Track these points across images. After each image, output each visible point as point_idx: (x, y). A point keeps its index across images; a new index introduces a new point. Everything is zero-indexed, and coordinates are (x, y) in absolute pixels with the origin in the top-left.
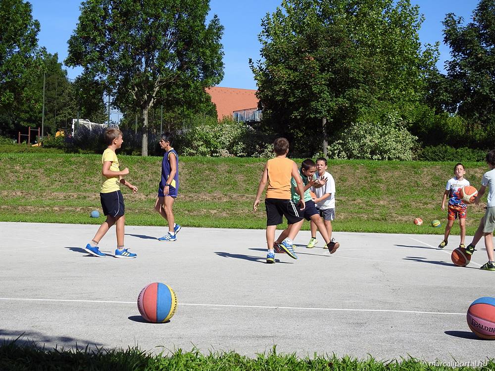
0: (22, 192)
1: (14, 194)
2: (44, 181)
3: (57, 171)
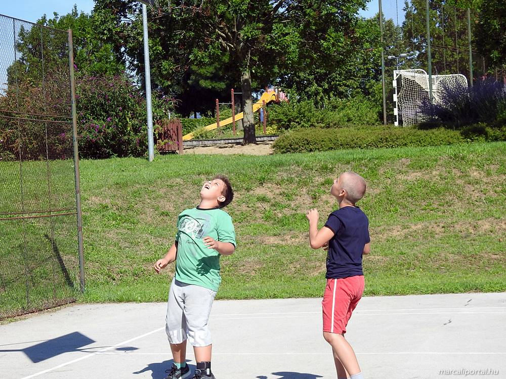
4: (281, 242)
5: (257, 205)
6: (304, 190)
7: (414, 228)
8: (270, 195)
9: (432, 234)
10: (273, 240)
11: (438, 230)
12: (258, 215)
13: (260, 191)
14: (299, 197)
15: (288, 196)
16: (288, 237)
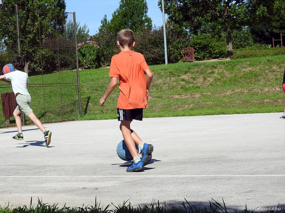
1: (274, 90)
5: (180, 83)
6: (202, 76)
7: (236, 91)
8: (187, 78)
9: (242, 93)
10: (177, 97)
11: (246, 91)
12: (179, 87)
13: (183, 77)
14: (198, 79)
15: (194, 79)
16: (183, 95)
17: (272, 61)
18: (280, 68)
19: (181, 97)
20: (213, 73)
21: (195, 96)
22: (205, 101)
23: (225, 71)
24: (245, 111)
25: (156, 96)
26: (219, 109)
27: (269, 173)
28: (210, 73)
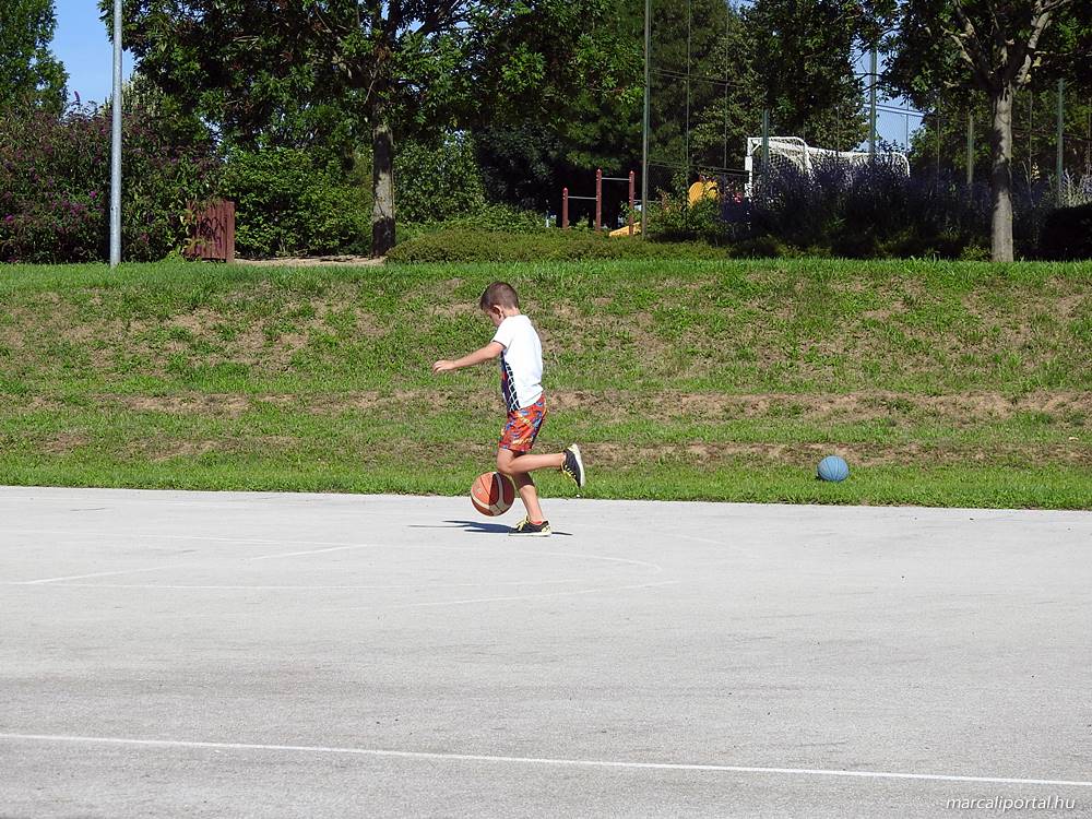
0: (581, 397)
1: (555, 402)
2: (655, 356)
3: (698, 320)
4: (161, 408)
5: (166, 345)
6: (261, 323)
7: (399, 396)
8: (196, 329)
9: (424, 409)
10: (149, 404)
11: (439, 401)
12: (161, 362)
13: (182, 322)
14: (245, 336)
15: (226, 334)
16: (176, 401)
17: (553, 283)
18: (586, 313)
19: (166, 405)
20: (306, 313)
21: (226, 407)
22: (265, 432)
23: (358, 311)
24: (431, 482)
25: (63, 393)
26: (321, 469)
27: (507, 751)
28: (294, 316)
